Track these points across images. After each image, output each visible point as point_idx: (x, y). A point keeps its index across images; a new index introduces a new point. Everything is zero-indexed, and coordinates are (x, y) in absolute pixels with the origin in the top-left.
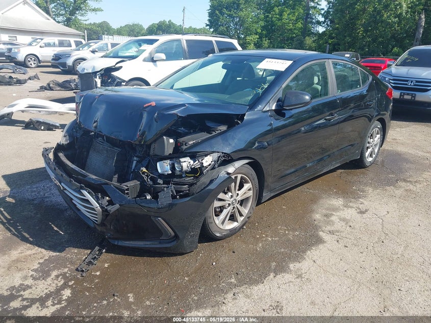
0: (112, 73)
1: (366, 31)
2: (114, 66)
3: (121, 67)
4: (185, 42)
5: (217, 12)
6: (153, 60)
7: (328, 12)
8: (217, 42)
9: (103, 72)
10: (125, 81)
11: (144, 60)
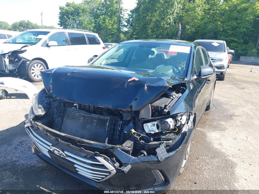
0: (19, 55)
1: (153, 31)
2: (20, 50)
3: (26, 51)
4: (67, 34)
5: (65, 17)
6: (48, 46)
7: (129, 20)
8: (87, 35)
9: (10, 54)
10: (30, 60)
11: (42, 46)
